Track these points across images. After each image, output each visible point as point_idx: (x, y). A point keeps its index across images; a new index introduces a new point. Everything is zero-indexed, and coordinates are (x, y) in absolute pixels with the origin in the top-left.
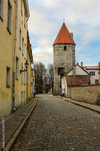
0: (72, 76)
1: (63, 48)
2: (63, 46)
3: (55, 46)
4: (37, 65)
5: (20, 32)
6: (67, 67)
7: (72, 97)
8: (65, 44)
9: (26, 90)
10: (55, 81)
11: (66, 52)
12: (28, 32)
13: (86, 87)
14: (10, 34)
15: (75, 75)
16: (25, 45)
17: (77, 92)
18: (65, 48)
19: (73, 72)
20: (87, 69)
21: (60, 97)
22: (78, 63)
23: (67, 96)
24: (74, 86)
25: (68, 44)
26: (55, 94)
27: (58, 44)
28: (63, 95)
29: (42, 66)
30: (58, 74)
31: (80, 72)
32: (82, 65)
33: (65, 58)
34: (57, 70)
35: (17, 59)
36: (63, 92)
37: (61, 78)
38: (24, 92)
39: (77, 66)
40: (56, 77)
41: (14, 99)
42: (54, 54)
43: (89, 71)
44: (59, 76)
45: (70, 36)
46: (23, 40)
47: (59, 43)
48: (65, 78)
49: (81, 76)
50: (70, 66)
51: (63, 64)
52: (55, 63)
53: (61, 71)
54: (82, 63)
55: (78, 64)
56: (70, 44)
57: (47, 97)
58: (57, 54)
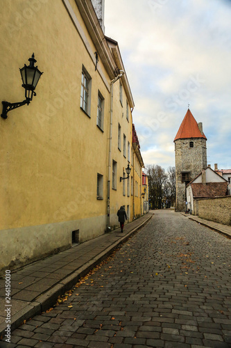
0: (201, 184)
1: (188, 145)
2: (188, 141)
3: (176, 142)
4: (153, 170)
5: (120, 127)
6: (195, 171)
7: (200, 214)
8: (192, 138)
9: (130, 204)
10: (177, 191)
11: (193, 150)
12: (133, 127)
13: (216, 200)
14: (103, 132)
15: (204, 182)
16: (129, 143)
17: (206, 207)
18: (192, 145)
19: (202, 178)
20: (223, 174)
21: (184, 213)
22: (209, 165)
23: (193, 213)
24: (203, 198)
25: (195, 138)
26: (178, 210)
27: (181, 139)
28: (188, 212)
29: (160, 171)
30: (182, 182)
31: (212, 178)
32: (216, 168)
33: (191, 158)
34: (181, 175)
35: (114, 163)
36: (189, 207)
37: (186, 187)
38: (128, 206)
39: (208, 170)
40: (179, 185)
41: (109, 215)
42: (176, 153)
43: (226, 177)
44: (184, 185)
45: (199, 127)
46: (125, 137)
47: (182, 137)
48: (190, 187)
49: (215, 183)
50: (199, 170)
51: (188, 167)
52: (177, 166)
53: (186, 177)
54: (216, 165)
55: (209, 167)
56: (198, 138)
57: (163, 214)
58: (180, 153)
